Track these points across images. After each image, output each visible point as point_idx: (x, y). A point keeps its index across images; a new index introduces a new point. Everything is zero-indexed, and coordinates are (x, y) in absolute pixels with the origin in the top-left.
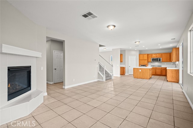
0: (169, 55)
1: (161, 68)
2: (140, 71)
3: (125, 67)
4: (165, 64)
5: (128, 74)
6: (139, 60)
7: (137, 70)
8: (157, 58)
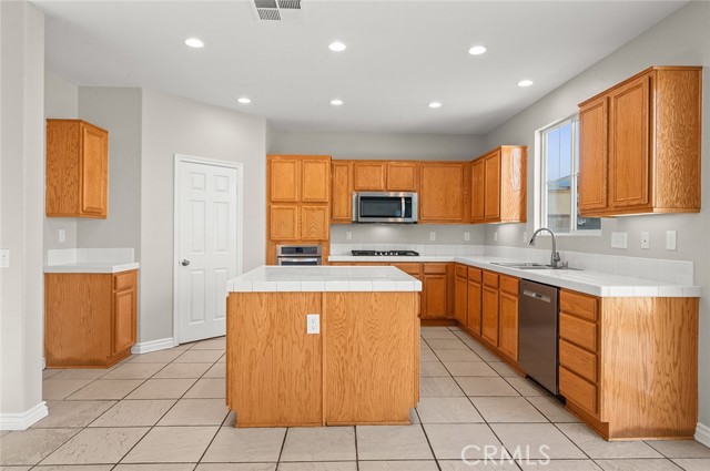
0: (459, 174)
1: (423, 265)
2: (313, 324)
3: (134, 273)
4: (433, 236)
5: (168, 343)
6: (270, 201)
7: (272, 323)
8: (392, 194)
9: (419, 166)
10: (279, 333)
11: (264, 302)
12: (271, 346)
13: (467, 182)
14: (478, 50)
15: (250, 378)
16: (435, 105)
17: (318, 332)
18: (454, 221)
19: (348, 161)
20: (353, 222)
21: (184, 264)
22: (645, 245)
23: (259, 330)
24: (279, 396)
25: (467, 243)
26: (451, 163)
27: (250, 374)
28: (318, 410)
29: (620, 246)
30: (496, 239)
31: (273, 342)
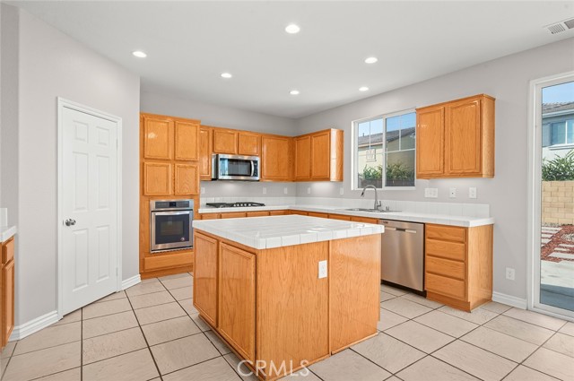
0: (287, 145)
1: (269, 213)
2: (323, 269)
7: (294, 274)
8: (246, 158)
9: (261, 137)
10: (299, 282)
11: (288, 255)
12: (293, 295)
13: (292, 153)
14: (371, 60)
15: (276, 332)
16: (295, 93)
17: (326, 276)
18: (282, 180)
19: (208, 127)
20: (213, 180)
21: (68, 224)
22: (454, 196)
23: (284, 283)
24: (299, 340)
25: (285, 196)
26: (282, 137)
27: (277, 327)
28: (326, 343)
29: (432, 196)
30: (309, 192)
31: (294, 292)
